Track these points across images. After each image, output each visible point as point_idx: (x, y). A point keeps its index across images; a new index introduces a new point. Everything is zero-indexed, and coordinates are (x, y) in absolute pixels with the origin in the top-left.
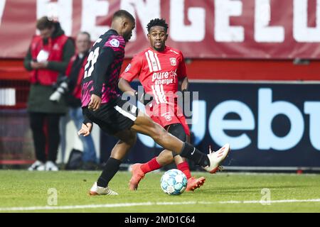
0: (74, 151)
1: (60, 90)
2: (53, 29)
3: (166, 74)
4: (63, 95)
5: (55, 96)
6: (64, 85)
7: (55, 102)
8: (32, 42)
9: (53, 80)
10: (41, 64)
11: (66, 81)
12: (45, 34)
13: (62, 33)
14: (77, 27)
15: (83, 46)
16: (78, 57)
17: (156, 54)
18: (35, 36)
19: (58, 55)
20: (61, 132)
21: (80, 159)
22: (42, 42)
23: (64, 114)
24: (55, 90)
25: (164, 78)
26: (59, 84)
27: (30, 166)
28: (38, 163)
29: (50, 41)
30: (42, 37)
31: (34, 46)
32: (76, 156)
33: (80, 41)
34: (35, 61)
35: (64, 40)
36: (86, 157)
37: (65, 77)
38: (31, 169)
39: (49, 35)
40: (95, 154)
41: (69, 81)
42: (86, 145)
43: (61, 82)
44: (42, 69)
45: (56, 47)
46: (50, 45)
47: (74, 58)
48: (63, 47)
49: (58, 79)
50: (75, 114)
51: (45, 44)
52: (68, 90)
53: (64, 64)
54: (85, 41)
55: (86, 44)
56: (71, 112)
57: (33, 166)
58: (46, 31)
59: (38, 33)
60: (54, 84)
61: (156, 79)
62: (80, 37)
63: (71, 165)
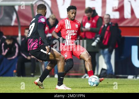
0: (103, 69)
1: (96, 41)
2: (92, 13)
3: (73, 31)
4: (98, 43)
5: (94, 44)
6: (98, 39)
7: (94, 47)
8: (83, 19)
9: (93, 36)
10: (87, 29)
11: (99, 37)
12: (89, 15)
13: (97, 15)
14: (104, 12)
15: (107, 21)
16: (104, 26)
17: (69, 22)
18: (84, 16)
19: (95, 25)
20: (97, 60)
21: (105, 73)
22: (87, 19)
23: (98, 52)
24: (94, 41)
25: (72, 33)
26: (96, 38)
27: (82, 76)
28: (86, 75)
29: (91, 18)
30: (88, 17)
31: (84, 21)
32: (104, 72)
33: (105, 18)
34: (84, 28)
35: (97, 18)
36: (108, 72)
37: (99, 35)
38: (83, 78)
39: (90, 16)
40: (112, 71)
41: (100, 37)
42: (108, 67)
43: (97, 37)
44: (87, 31)
45: (94, 21)
46: (91, 21)
47: (103, 26)
48: (97, 21)
49: (96, 36)
50: (103, 52)
51: (89, 20)
52: (100, 41)
53: (98, 29)
54: (108, 18)
55: (108, 20)
56: (101, 51)
57: (84, 76)
58: (89, 14)
59: (86, 15)
60: (93, 38)
61: (69, 33)
62: (106, 17)
63: (102, 76)
